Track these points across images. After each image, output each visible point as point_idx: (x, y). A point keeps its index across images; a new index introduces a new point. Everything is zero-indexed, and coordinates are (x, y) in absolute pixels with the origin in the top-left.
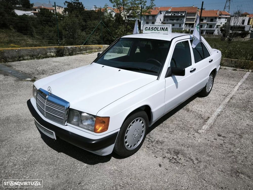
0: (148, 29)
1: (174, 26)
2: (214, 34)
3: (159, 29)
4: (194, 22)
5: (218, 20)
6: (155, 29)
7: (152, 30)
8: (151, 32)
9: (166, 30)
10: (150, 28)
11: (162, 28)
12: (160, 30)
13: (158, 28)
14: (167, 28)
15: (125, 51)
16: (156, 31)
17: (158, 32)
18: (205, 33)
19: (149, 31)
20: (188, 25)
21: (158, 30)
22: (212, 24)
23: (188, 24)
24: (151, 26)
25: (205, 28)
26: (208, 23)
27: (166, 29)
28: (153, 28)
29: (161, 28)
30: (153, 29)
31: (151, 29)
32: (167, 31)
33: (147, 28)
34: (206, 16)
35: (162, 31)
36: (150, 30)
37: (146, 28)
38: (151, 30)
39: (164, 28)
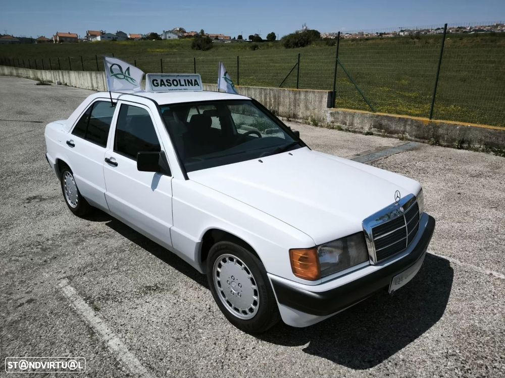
0: (159, 82)
3: (183, 83)
6: (175, 83)
7: (169, 84)
9: (195, 84)
10: (162, 81)
11: (188, 80)
12: (186, 85)
13: (179, 80)
14: (195, 81)
16: (179, 87)
19: (163, 86)
21: (181, 85)
24: (162, 76)
28: (170, 80)
29: (185, 80)
30: (171, 82)
31: (166, 83)
32: (199, 85)
33: (157, 81)
35: (189, 86)
36: (165, 86)
37: (155, 82)
38: (167, 85)
39: (191, 80)
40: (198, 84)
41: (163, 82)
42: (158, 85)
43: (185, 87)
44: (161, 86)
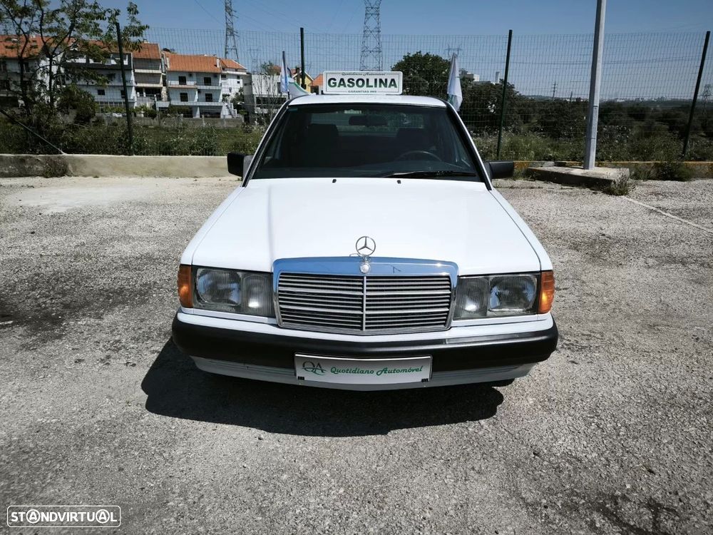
0: (338, 82)
1: (104, 94)
2: (222, 117)
3: (372, 83)
4: (160, 85)
5: (221, 81)
6: (360, 83)
7: (351, 85)
8: (349, 92)
9: (391, 85)
10: (342, 80)
11: (381, 80)
12: (376, 86)
13: (368, 80)
14: (393, 80)
15: (75, 169)
16: (365, 88)
17: (370, 89)
18: (198, 113)
19: (342, 87)
20: (144, 93)
21: (368, 86)
22: (209, 90)
23: (144, 90)
24: (343, 74)
25: (196, 100)
26: (199, 87)
27: (391, 82)
28: (353, 80)
29: (376, 80)
30: (355, 82)
31: (347, 83)
32: (396, 87)
33: (335, 80)
34: (191, 70)
35: (380, 86)
36: (345, 86)
37: (332, 81)
38: (348, 85)
39: (386, 80)
40: (395, 85)
41: (344, 82)
42: (335, 85)
43: (373, 89)
44: (339, 86)
